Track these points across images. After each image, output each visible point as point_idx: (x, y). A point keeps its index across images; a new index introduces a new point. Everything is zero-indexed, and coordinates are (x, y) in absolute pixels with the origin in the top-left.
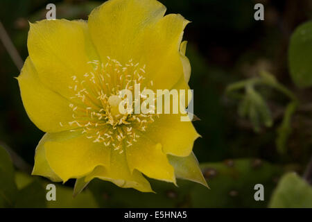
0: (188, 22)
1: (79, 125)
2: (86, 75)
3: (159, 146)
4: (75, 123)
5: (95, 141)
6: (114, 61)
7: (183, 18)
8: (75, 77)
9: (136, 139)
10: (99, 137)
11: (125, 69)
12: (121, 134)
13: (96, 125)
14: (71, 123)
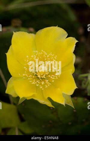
0: (77, 41)
1: (27, 76)
2: (32, 56)
3: (59, 89)
4: (26, 75)
5: (32, 83)
6: (44, 52)
7: (76, 39)
8: (28, 56)
9: (49, 85)
10: (34, 82)
11: (48, 56)
12: (43, 82)
13: (34, 77)
14: (24, 75)
